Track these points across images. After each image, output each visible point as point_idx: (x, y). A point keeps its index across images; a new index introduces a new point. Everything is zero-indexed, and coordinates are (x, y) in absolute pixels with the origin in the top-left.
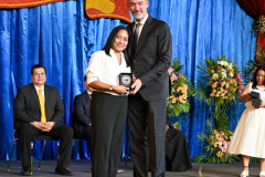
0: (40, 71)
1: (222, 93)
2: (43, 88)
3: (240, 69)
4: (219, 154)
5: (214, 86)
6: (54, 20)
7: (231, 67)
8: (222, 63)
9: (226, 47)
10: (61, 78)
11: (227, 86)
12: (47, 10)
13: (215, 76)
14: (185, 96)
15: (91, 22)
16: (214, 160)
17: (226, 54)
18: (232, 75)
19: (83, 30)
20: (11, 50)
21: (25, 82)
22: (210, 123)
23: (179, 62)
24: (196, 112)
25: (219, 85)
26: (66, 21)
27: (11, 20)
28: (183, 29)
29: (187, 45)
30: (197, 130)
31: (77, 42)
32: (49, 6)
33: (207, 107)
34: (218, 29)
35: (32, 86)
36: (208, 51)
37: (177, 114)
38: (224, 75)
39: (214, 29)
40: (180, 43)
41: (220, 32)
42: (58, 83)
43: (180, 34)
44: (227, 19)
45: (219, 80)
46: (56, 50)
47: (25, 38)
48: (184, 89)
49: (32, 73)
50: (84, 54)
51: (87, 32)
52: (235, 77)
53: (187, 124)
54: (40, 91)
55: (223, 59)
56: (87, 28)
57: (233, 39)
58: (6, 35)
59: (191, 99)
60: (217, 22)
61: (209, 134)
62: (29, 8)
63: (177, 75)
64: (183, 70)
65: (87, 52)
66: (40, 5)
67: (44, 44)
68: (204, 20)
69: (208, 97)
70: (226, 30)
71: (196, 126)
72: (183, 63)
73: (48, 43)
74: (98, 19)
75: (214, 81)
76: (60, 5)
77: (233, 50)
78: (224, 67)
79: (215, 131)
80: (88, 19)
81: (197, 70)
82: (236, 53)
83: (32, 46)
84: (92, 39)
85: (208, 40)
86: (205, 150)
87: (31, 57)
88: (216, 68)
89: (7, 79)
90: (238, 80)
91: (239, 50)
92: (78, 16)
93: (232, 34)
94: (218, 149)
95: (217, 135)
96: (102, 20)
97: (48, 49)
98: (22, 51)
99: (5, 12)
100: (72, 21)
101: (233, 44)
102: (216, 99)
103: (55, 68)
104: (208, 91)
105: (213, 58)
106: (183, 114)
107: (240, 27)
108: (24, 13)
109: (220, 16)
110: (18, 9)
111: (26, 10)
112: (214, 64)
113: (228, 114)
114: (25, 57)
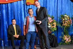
1: (66, 24)
2: (15, 25)
3: (70, 17)
4: (66, 42)
5: (63, 22)
6: (17, 6)
7: (68, 17)
8: (65, 16)
9: (66, 11)
10: (20, 22)
11: (67, 22)
12: (15, 3)
13: (64, 19)
14: (55, 26)
15: (28, 6)
16: (64, 44)
17: (66, 13)
18: (68, 19)
19: (26, 8)
20: (6, 15)
22: (63, 33)
23: (53, 16)
24: (58, 30)
25: (65, 22)
26: (21, 6)
27: (6, 7)
28: (54, 7)
29: (55, 11)
30: (59, 35)
31: (24, 12)
32: (16, 2)
33: (62, 29)
34: (64, 6)
35: (12, 25)
36: (61, 13)
37: (53, 31)
38: (66, 19)
39: (63, 6)
40: (53, 11)
41: (64, 7)
42: (19, 24)
43: (53, 8)
44: (66, 3)
45: (65, 21)
46: (18, 14)
47: (10, 12)
48: (55, 24)
49: (12, 21)
50: (26, 15)
51: (27, 9)
52: (69, 20)
53: (56, 34)
55: (65, 14)
56: (27, 8)
57: (68, 9)
58: (4, 11)
59: (57, 26)
60: (63, 4)
61: (63, 36)
62: (10, 3)
63: (53, 20)
64: (54, 18)
65: (27, 15)
66: (14, 2)
67: (15, 13)
68: (59, 4)
69: (62, 25)
70: (66, 6)
71: (59, 34)
72: (54, 16)
73: (16, 13)
74: (30, 5)
75: (63, 21)
76: (19, 2)
77: (68, 12)
78: (66, 17)
79: (64, 35)
80: (27, 5)
81: (58, 18)
82: (69, 13)
83: (11, 14)
85: (61, 9)
86: (62, 41)
87: (11, 17)
88: (64, 17)
89: (5, 23)
90: (70, 21)
91: (70, 12)
92: (24, 5)
93: (68, 7)
94: (65, 40)
95: (65, 36)
96: (31, 5)
97: (16, 14)
98: (9, 15)
99: (4, 5)
100: (23, 6)
101: (68, 10)
102: (64, 26)
103: (18, 19)
104: (62, 24)
105: (63, 14)
106: (55, 31)
107: (70, 5)
108: (9, 5)
109: (64, 3)
110: (7, 4)
111: (10, 4)
112: (63, 16)
113: (68, 30)
114: (10, 17)
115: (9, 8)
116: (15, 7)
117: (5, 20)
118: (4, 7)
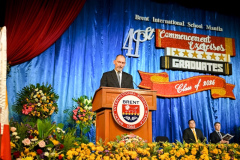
0: (192, 122)
6: (197, 101)
10: (202, 127)
12: (193, 96)
15: (215, 100)
20: (179, 116)
21: (186, 127)
26: (202, 100)
31: (209, 110)
32: (194, 94)
35: (189, 129)
47: (184, 110)
49: (189, 123)
51: (213, 105)
54: (194, 130)
56: (213, 103)
58: (176, 110)
62: (185, 96)
66: (190, 94)
67: (193, 112)
74: (218, 99)
76: (199, 94)
83: (188, 113)
84: (216, 108)
87: (188, 118)
92: (208, 98)
96: (220, 99)
98: (183, 115)
100: (206, 101)
108: (183, 99)
114: (185, 118)
115: (184, 105)
116: (193, 102)
117: (177, 124)
118: (175, 103)
